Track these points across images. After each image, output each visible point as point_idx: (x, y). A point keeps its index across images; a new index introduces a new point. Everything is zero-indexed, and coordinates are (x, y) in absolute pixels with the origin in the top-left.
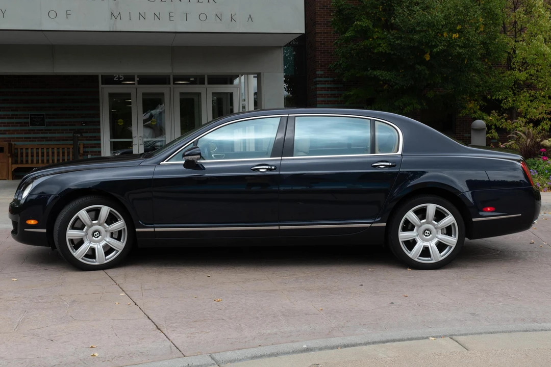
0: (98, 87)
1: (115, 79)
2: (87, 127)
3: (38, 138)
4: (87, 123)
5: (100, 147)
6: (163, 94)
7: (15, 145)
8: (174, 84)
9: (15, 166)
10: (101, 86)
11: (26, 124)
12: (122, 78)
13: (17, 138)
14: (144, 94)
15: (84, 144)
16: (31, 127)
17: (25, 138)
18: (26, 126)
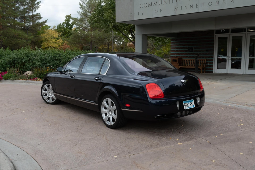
0: (214, 35)
1: (221, 31)
2: (208, 52)
3: (191, 56)
4: (208, 50)
5: (213, 60)
6: (242, 37)
7: (183, 59)
8: (248, 31)
9: (180, 67)
10: (215, 34)
11: (187, 51)
12: (224, 30)
13: (184, 56)
14: (233, 37)
15: (206, 59)
16: (188, 52)
17: (187, 56)
18: (187, 52)
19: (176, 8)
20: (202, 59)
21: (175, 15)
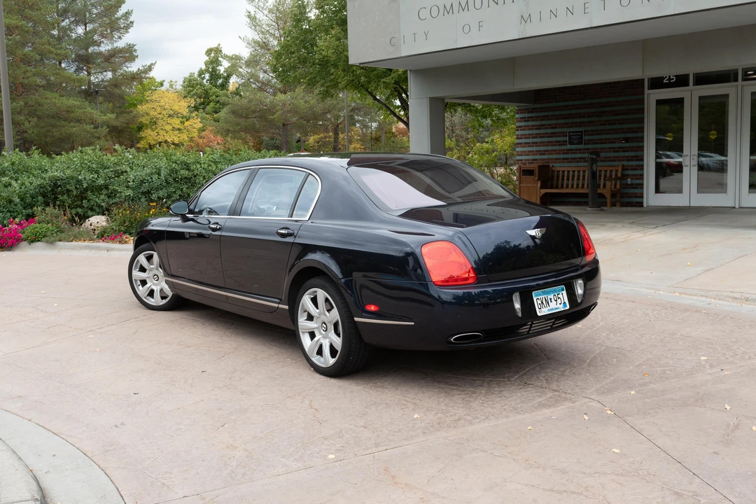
0: (643, 94)
1: (665, 81)
2: (627, 145)
3: (576, 158)
4: (627, 140)
5: (643, 169)
6: (727, 96)
7: (553, 166)
8: (744, 80)
9: (544, 191)
10: (647, 91)
11: (564, 143)
12: (673, 79)
13: (556, 159)
14: (700, 98)
15: (623, 166)
16: (569, 147)
17: (564, 159)
18: (564, 145)
19: (526, 16)
20: (609, 166)
21: (521, 37)
